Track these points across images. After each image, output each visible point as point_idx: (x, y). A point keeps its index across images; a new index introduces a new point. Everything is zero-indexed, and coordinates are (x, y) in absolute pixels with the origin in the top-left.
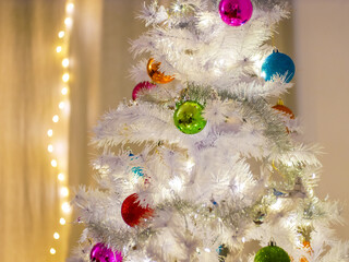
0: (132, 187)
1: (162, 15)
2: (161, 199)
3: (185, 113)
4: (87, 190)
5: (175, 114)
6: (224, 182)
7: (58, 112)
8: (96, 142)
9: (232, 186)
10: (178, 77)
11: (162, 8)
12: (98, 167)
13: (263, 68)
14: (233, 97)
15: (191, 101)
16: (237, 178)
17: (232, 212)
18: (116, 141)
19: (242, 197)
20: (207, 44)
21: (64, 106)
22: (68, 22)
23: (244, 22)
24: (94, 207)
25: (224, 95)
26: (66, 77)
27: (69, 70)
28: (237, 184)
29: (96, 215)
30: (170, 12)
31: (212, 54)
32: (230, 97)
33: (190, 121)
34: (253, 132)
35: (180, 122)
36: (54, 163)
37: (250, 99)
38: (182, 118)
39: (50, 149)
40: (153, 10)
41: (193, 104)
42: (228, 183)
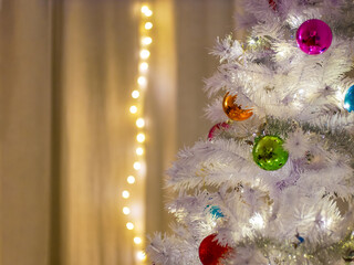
0: (210, 229)
1: (237, 50)
2: (241, 237)
3: (264, 148)
4: (163, 237)
5: (254, 150)
6: (309, 218)
7: (133, 173)
8: (172, 186)
9: (318, 221)
10: (255, 111)
11: (237, 42)
12: (173, 211)
13: (346, 99)
14: (316, 130)
15: (271, 135)
16: (323, 213)
17: (319, 248)
18: (193, 183)
19: (329, 233)
20: (286, 74)
21: (140, 167)
22: (142, 81)
23: (323, 50)
24: (169, 250)
25: (306, 127)
26: (141, 138)
27: (144, 130)
28: (323, 219)
29: (172, 259)
30: (245, 47)
31: (291, 87)
32: (312, 130)
33: (270, 156)
34: (339, 164)
35: (260, 157)
36: (130, 226)
37: (333, 132)
38: (261, 153)
39: (126, 211)
40: (227, 45)
41: (273, 138)
42: (314, 219)
